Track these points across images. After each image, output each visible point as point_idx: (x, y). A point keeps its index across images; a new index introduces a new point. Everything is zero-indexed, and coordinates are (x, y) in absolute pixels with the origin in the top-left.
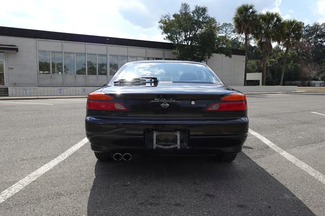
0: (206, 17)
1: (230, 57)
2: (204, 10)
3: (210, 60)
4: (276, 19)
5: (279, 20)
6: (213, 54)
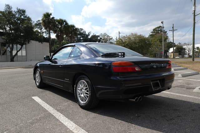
0: (26, 17)
1: (42, 43)
2: (24, 11)
3: (29, 44)
4: (65, 23)
5: (67, 24)
6: (31, 41)
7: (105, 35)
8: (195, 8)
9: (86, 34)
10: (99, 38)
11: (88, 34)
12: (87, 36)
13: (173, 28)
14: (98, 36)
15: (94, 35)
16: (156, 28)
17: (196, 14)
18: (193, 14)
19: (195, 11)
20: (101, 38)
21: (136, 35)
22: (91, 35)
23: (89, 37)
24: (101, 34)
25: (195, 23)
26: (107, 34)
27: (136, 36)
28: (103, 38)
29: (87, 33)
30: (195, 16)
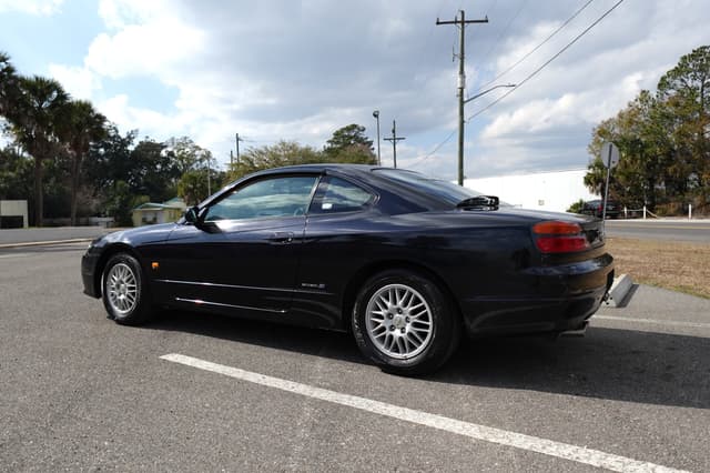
5: (62, 96)
7: (185, 145)
8: (463, 82)
9: (119, 137)
10: (163, 153)
11: (129, 137)
12: (125, 143)
13: (394, 131)
14: (162, 146)
15: (149, 140)
16: (343, 130)
17: (465, 99)
18: (459, 98)
19: (462, 89)
20: (171, 154)
21: (293, 147)
22: (136, 142)
23: (131, 148)
24: (173, 139)
25: (462, 122)
26: (191, 142)
27: (295, 151)
28: (180, 153)
29: (123, 135)
30: (462, 103)
